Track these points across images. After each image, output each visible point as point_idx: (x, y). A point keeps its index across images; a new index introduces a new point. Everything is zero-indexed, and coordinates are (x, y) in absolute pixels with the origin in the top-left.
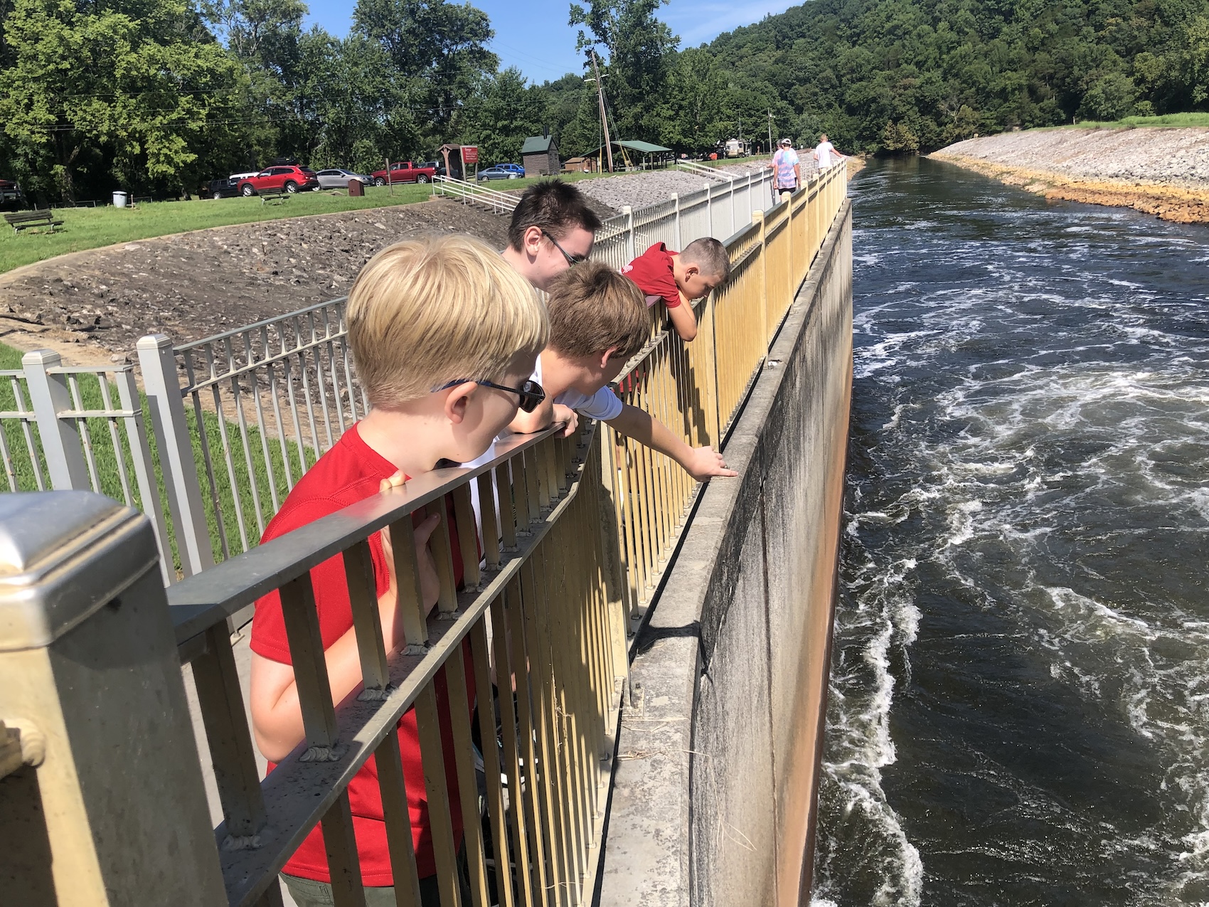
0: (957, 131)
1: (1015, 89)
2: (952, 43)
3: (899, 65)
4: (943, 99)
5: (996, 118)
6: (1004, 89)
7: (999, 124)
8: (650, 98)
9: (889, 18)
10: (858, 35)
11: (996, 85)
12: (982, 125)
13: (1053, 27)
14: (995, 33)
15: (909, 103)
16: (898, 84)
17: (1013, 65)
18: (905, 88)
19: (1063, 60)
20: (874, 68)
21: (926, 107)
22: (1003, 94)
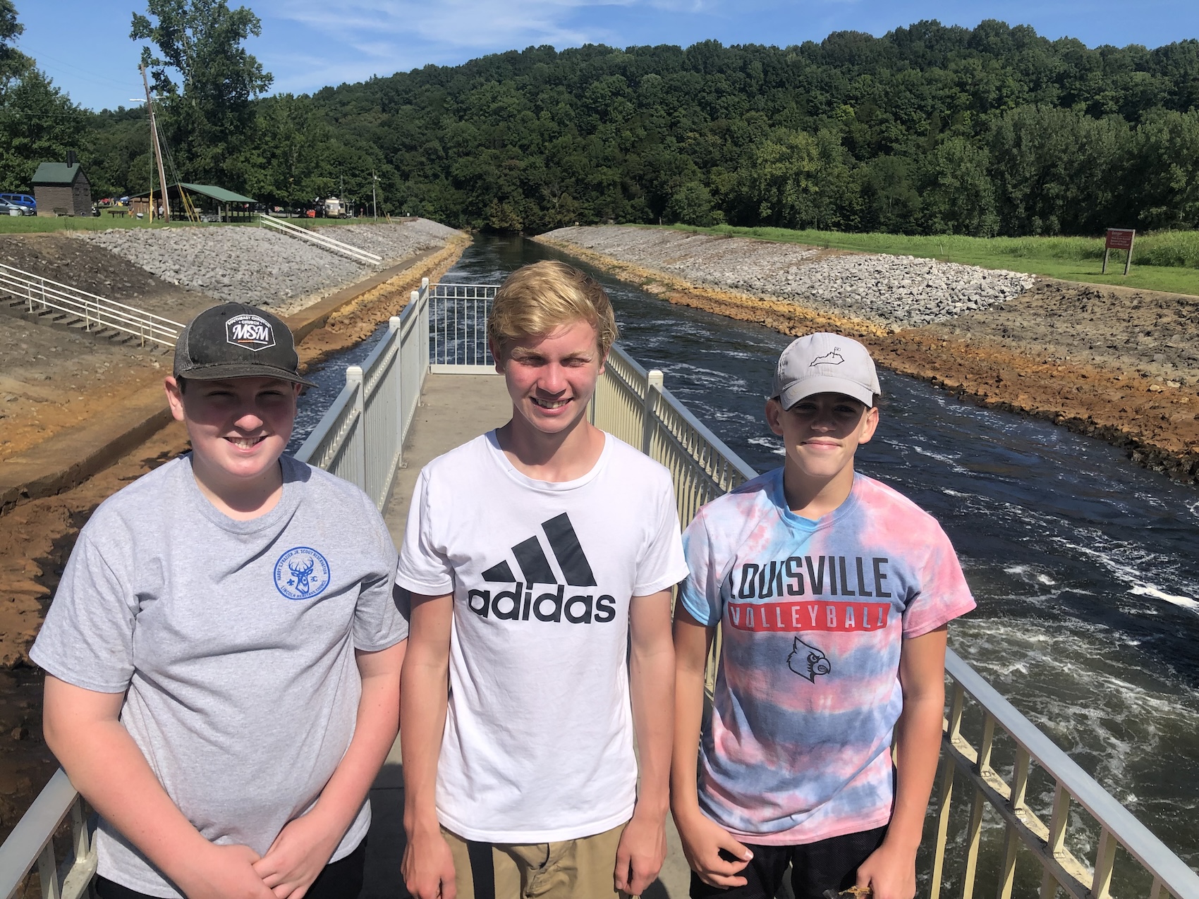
0: (559, 217)
1: (609, 185)
2: (554, 132)
3: (505, 146)
4: (546, 184)
5: (594, 209)
6: (600, 183)
7: (597, 215)
8: (234, 139)
9: (494, 99)
10: (465, 110)
11: (593, 178)
12: (581, 214)
13: (642, 133)
14: (591, 130)
15: (514, 184)
16: (503, 164)
17: (608, 161)
18: (511, 169)
19: (650, 164)
20: (480, 145)
21: (530, 190)
22: (599, 187)
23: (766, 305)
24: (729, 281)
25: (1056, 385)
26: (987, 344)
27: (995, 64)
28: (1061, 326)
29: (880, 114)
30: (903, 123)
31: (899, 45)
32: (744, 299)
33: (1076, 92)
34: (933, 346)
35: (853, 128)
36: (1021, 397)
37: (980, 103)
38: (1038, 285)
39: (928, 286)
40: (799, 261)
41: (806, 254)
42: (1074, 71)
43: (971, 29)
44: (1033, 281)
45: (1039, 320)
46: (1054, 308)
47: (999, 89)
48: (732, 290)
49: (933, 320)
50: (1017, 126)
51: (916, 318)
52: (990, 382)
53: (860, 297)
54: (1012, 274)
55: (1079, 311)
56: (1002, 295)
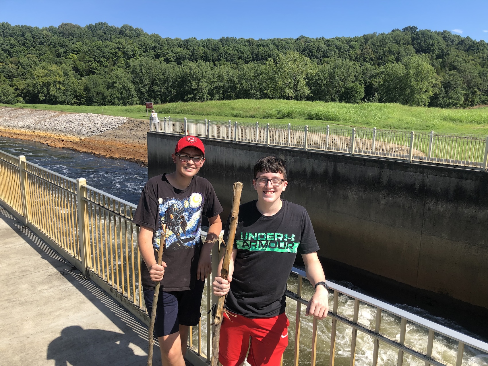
23: (36, 134)
24: (20, 126)
25: (127, 150)
26: (110, 140)
27: (130, 41)
28: (133, 133)
29: (87, 58)
30: (98, 62)
31: (92, 31)
32: (27, 132)
33: (160, 54)
34: (93, 142)
35: (77, 63)
36: (116, 154)
37: (126, 56)
38: (128, 121)
39: (95, 123)
40: (50, 117)
41: (53, 114)
42: (158, 46)
43: (120, 27)
44: (127, 119)
45: (127, 131)
46: (132, 127)
47: (132, 51)
48: (21, 129)
49: (95, 134)
50: (140, 66)
51: (90, 134)
52: (108, 151)
53: (72, 129)
54: (121, 118)
55: (139, 128)
56: (117, 125)
